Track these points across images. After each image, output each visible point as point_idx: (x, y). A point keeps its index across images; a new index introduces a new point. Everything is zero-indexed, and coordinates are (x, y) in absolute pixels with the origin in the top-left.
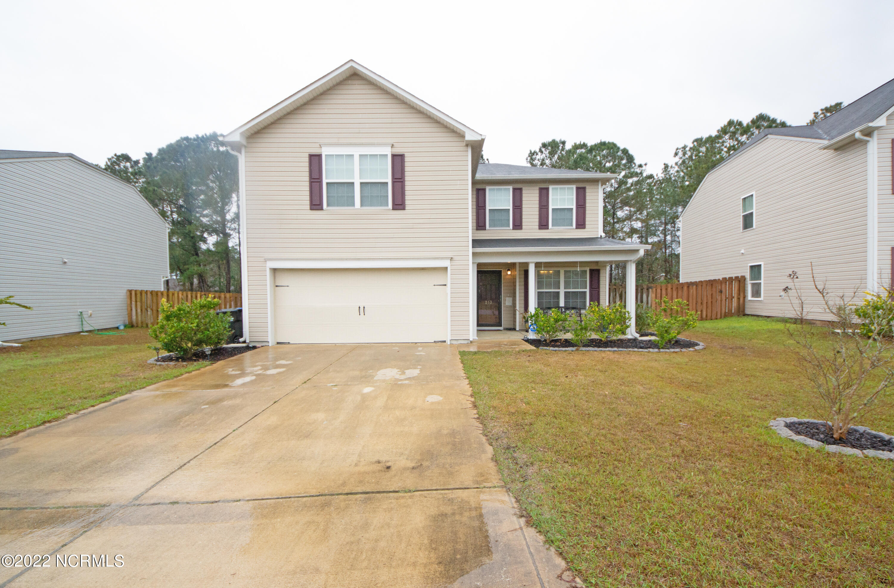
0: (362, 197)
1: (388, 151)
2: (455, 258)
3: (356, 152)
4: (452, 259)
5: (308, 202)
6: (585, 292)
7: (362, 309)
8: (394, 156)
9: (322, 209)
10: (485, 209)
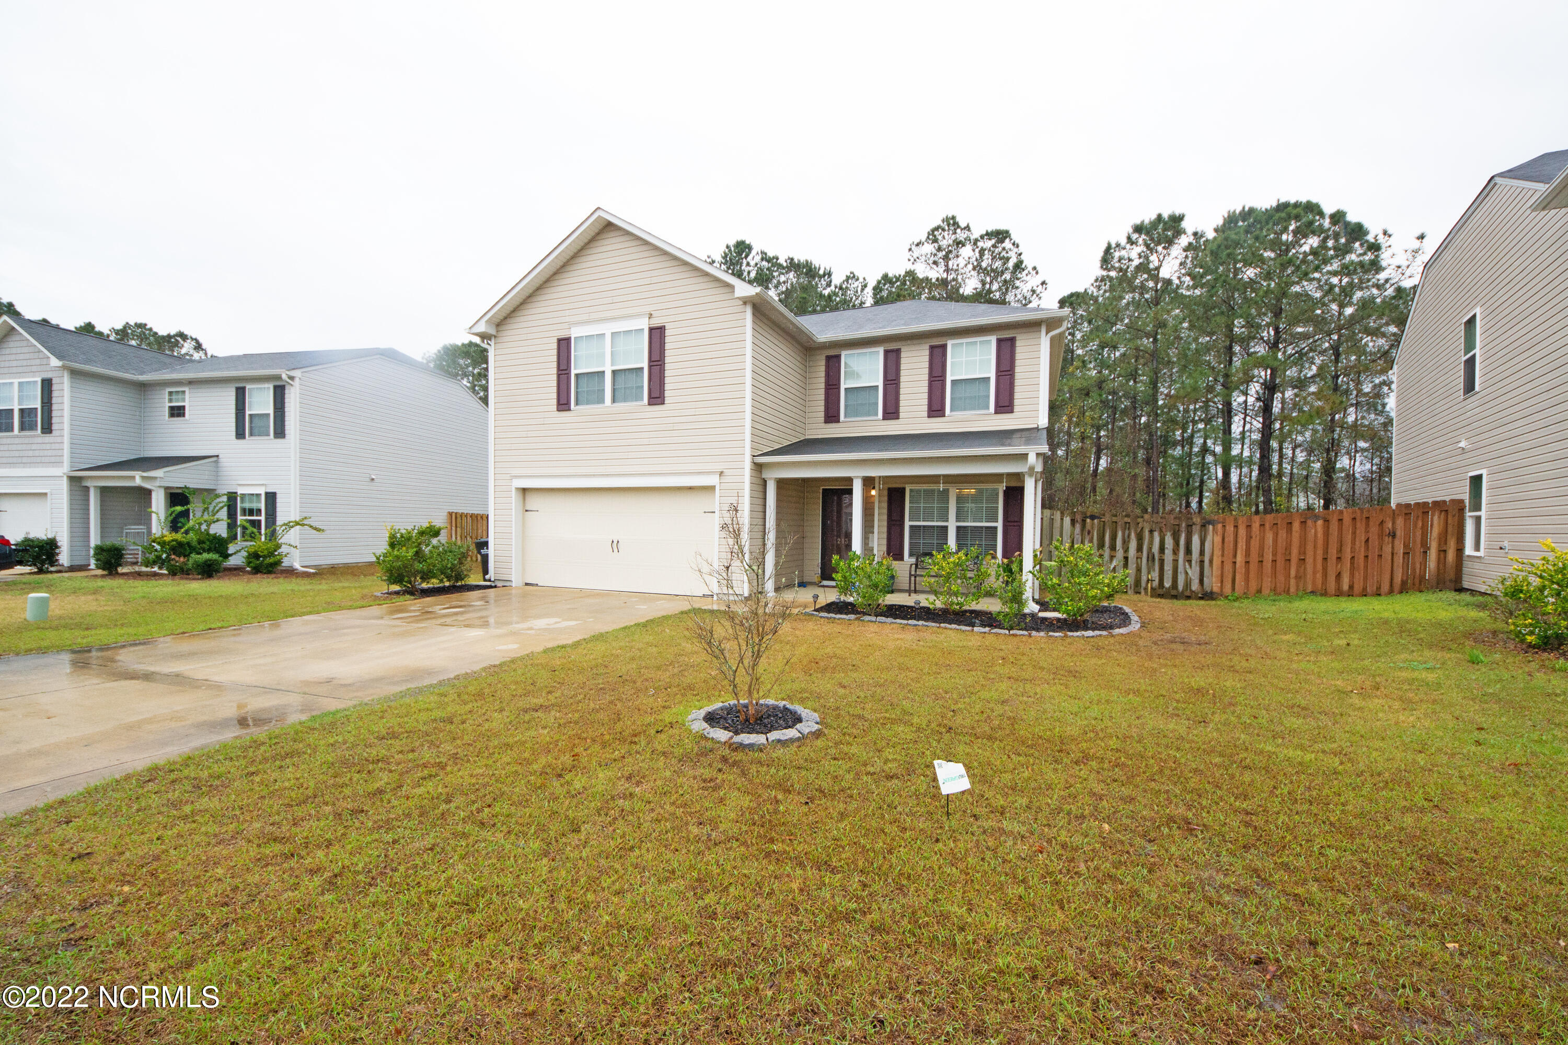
0: (614, 391)
1: (644, 324)
2: (726, 472)
3: (608, 329)
4: (721, 473)
5: (555, 402)
6: (996, 528)
7: (615, 542)
8: (651, 330)
9: (569, 410)
10: (839, 388)
